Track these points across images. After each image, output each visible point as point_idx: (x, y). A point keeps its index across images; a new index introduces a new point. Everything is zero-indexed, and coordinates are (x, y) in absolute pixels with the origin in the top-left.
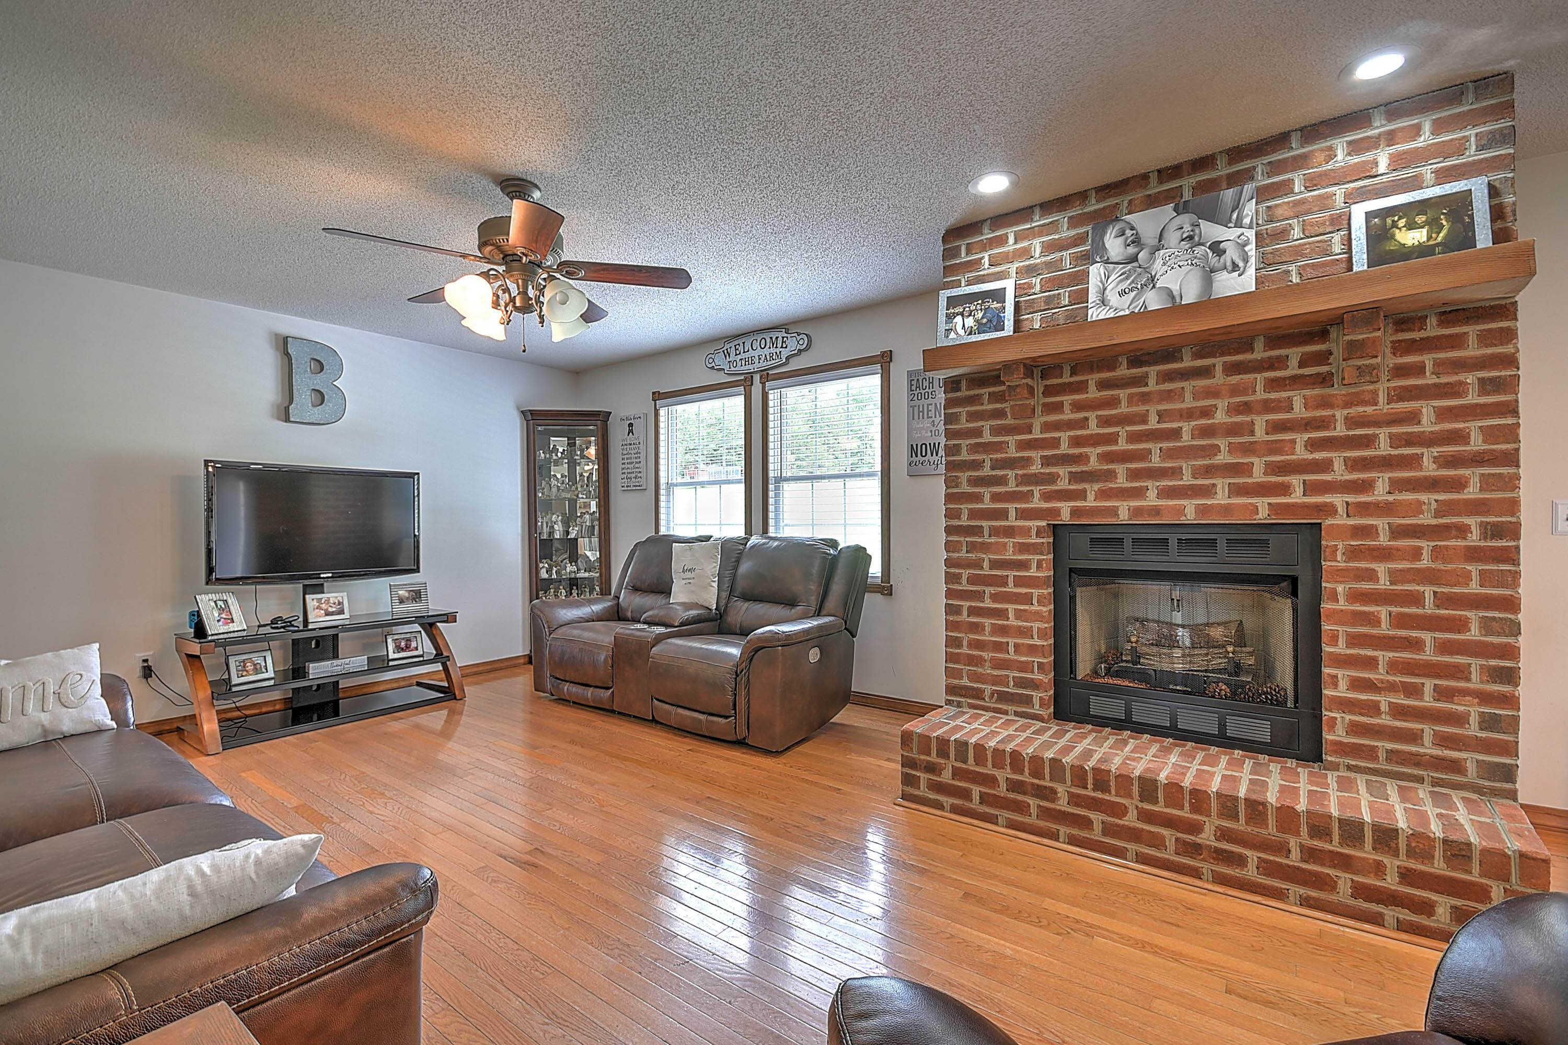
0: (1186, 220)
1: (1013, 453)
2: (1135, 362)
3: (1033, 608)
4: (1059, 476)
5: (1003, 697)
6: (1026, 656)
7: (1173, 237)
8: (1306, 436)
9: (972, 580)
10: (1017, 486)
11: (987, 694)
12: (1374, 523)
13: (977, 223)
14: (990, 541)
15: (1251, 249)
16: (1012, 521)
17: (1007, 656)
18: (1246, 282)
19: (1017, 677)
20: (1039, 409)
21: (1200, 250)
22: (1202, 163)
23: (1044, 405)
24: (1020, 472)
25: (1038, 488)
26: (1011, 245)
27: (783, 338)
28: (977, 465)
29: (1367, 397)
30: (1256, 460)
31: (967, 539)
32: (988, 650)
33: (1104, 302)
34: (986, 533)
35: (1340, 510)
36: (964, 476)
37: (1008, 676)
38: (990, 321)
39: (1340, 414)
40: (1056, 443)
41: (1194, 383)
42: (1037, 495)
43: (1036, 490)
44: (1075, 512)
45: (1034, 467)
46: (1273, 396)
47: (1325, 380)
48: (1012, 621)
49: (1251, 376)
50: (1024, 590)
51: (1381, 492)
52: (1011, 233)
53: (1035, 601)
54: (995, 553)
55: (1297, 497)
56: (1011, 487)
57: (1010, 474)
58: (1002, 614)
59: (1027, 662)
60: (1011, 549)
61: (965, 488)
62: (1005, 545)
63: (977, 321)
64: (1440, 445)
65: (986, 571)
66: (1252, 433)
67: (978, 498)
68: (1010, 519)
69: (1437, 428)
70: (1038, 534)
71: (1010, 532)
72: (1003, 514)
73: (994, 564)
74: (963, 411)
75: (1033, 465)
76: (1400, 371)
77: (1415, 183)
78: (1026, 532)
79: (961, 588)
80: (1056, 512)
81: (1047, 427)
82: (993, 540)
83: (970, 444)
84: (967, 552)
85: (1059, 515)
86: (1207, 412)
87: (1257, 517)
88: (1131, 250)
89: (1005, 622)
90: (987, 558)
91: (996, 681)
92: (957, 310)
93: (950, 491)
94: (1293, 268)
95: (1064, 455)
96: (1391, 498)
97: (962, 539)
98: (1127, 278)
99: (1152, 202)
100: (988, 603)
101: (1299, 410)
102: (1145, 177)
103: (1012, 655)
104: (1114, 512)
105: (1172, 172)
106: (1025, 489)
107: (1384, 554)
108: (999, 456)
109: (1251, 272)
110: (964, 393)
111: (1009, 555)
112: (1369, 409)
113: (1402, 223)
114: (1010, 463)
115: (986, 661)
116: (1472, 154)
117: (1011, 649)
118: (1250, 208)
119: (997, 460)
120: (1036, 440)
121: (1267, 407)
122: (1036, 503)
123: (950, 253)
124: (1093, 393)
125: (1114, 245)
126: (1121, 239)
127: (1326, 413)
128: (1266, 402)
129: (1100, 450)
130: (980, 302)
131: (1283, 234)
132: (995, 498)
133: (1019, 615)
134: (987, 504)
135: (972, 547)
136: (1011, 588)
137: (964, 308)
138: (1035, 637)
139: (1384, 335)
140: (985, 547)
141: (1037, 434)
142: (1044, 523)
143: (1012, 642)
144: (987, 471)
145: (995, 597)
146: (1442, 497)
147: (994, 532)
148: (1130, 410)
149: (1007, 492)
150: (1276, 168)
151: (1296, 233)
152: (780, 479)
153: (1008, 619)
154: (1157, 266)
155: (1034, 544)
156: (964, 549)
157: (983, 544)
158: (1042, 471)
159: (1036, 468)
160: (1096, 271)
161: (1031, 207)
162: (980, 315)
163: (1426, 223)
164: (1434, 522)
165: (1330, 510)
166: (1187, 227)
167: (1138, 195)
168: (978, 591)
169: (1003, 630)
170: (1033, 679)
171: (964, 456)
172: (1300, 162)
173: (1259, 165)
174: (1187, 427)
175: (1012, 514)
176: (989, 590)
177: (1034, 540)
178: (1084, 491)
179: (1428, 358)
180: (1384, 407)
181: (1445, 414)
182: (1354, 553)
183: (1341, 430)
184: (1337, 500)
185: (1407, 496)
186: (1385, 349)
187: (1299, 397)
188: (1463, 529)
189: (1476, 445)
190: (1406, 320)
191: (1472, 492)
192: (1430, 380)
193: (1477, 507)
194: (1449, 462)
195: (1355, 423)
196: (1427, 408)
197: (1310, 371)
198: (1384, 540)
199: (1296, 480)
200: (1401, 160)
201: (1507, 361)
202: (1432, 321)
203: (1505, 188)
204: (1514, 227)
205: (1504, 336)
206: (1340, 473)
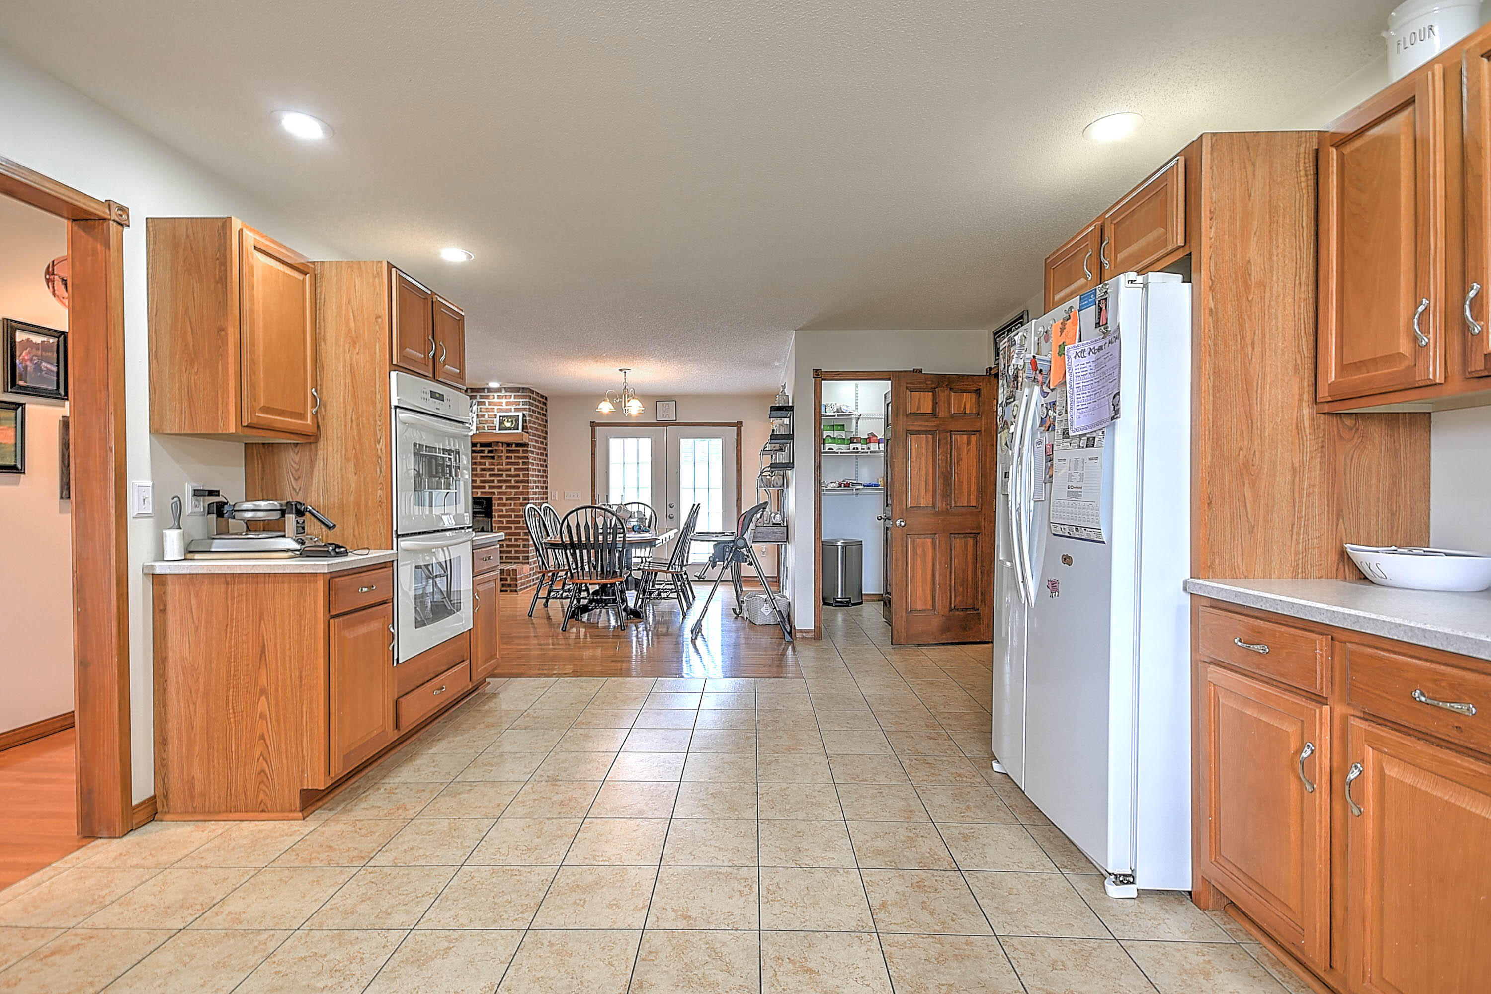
12: (503, 497)
15: (475, 420)
29: (501, 464)
39: (496, 467)
47: (493, 458)
51: (504, 489)
55: (487, 490)
64: (515, 477)
69: (515, 473)
76: (508, 457)
77: (510, 410)
94: (486, 427)
96: (506, 490)
101: (487, 466)
107: (505, 505)
112: (502, 467)
113: (506, 420)
116: (521, 406)
121: (481, 464)
131: (483, 416)
139: (504, 449)
146: (515, 490)
150: (481, 397)
151: (486, 416)
163: (511, 422)
164: (514, 496)
165: (494, 493)
172: (487, 397)
173: (478, 395)
179: (513, 455)
180: (505, 467)
181: (516, 469)
182: (499, 505)
183: (496, 472)
184: (495, 490)
185: (509, 490)
186: (505, 451)
187: (487, 461)
188: (519, 498)
189: (521, 478)
190: (509, 445)
191: (521, 489)
192: (513, 460)
193: (522, 493)
194: (517, 482)
195: (499, 470)
196: (513, 467)
197: (489, 455)
198: (504, 501)
199: (487, 485)
200: (508, 403)
201: (527, 458)
202: (514, 445)
203: (527, 416)
204: (529, 425)
205: (527, 451)
206: (496, 483)
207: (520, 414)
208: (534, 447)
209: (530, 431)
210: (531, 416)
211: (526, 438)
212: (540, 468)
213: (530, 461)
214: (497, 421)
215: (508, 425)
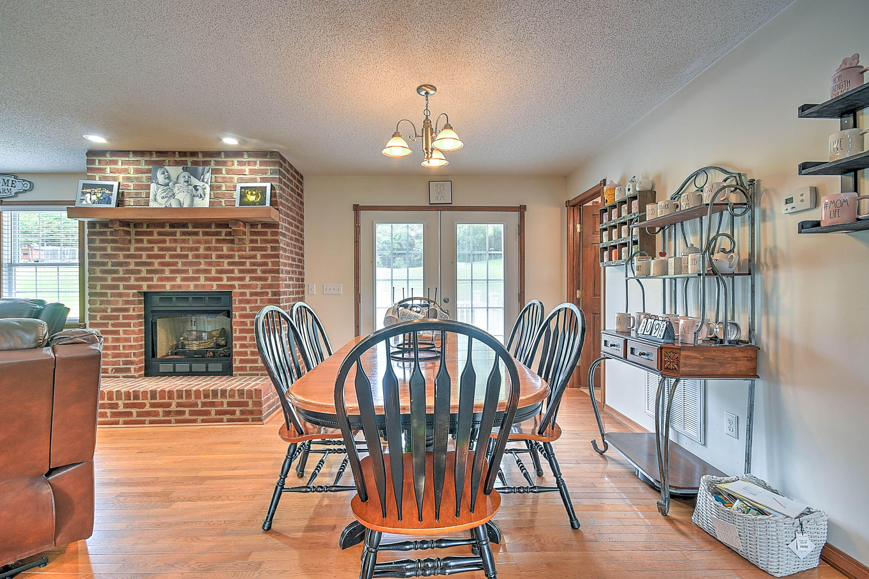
0: (186, 174)
1: (121, 259)
2: (172, 226)
3: (131, 329)
4: (142, 271)
5: (117, 370)
6: (128, 350)
7: (182, 180)
8: (228, 260)
9: (102, 318)
10: (123, 274)
11: (110, 370)
12: (246, 291)
13: (104, 151)
14: (111, 299)
15: (208, 190)
16: (121, 290)
17: (119, 351)
18: (205, 203)
19: (124, 360)
20: (133, 241)
21: (190, 187)
22: (194, 154)
23: (135, 239)
24: (125, 268)
25: (133, 276)
26: (119, 166)
27: (13, 181)
28: (104, 264)
29: (244, 249)
30: (212, 268)
31: (100, 299)
32: (110, 350)
33: (155, 200)
34: (109, 295)
35: (237, 287)
36: (98, 269)
37: (119, 361)
38: (104, 199)
39: (237, 254)
40: (140, 256)
41: (193, 237)
42: (133, 279)
43: (132, 277)
44: (149, 286)
45: (131, 266)
46: (218, 245)
47: (232, 241)
48: (122, 335)
49: (211, 237)
50: (127, 321)
51: (247, 281)
52: (120, 160)
53: (132, 326)
54: (113, 305)
55: (225, 282)
56: (121, 275)
57: (120, 269)
58: (117, 332)
59: (128, 353)
60: (121, 303)
61: (99, 274)
62: (118, 301)
63: (98, 198)
64: (262, 266)
65: (109, 313)
66: (211, 258)
67: (105, 279)
68: (120, 289)
69: (261, 261)
70: (133, 296)
71: (120, 295)
72: (117, 287)
73: (113, 310)
74: (97, 238)
75: (131, 265)
76: (252, 241)
77: (254, 180)
78: (128, 295)
79: (97, 322)
80: (140, 287)
81: (137, 249)
82: (112, 299)
83: (101, 254)
84: (100, 305)
85: (142, 288)
86: (197, 249)
87: (213, 289)
88: (167, 181)
89: (118, 336)
90: (109, 307)
91: (114, 363)
92: (88, 191)
93: (91, 275)
94: (223, 200)
95: (144, 262)
96: (250, 283)
97: (97, 298)
98: (165, 192)
99: (177, 163)
100: (110, 328)
101: (225, 252)
102: (174, 153)
103: (122, 351)
104: (164, 286)
105: (183, 154)
106: (127, 276)
107: (248, 302)
108: (115, 260)
109: (207, 199)
110: (98, 229)
111: (120, 306)
112: (244, 253)
113: (249, 193)
114: (120, 264)
115: (109, 355)
116: (269, 175)
117: (121, 348)
118: (208, 176)
119: (114, 262)
120: (132, 254)
121: (216, 249)
122: (132, 282)
123: (89, 162)
124: (156, 237)
125: (161, 178)
126: (163, 175)
127: (233, 253)
128: (215, 247)
129: (159, 260)
130: (100, 189)
131: (219, 188)
132: (113, 279)
133: (125, 332)
134: (109, 282)
135: (102, 302)
136: (121, 321)
137: (92, 191)
138: (132, 341)
139: (247, 230)
140: (108, 302)
141: (132, 252)
142: (136, 291)
143: (121, 344)
144: (109, 267)
145: (113, 325)
146: (262, 283)
147: (113, 295)
148: (170, 245)
149: (119, 277)
150: (217, 163)
151: (224, 188)
152: (11, 265)
153: (120, 334)
154: (176, 190)
155: (131, 300)
156: (99, 303)
157: (108, 300)
158: (135, 268)
159: (132, 267)
160: (153, 186)
161: (129, 151)
162: (99, 195)
163: (255, 194)
164: (260, 291)
165: (233, 286)
166: (187, 177)
167: (172, 159)
168: (105, 323)
169: (117, 340)
170: (131, 360)
171: (98, 259)
172: (224, 163)
173: (213, 160)
174: (190, 254)
175: (121, 287)
176: (110, 322)
177: (131, 298)
178: (153, 278)
179: (259, 238)
180: (248, 253)
181: (263, 256)
182: (241, 301)
183: (237, 259)
184: (236, 283)
185: (254, 282)
186: (248, 233)
187: (225, 247)
188: (267, 293)
189: (270, 266)
190: (253, 225)
191: (269, 282)
192: (259, 245)
193: (270, 286)
194: (264, 272)
195: (240, 257)
196: (259, 254)
197: (228, 238)
198: (248, 297)
199: (224, 276)
200: (252, 172)
201: (277, 241)
202: (260, 226)
203: (277, 188)
204: (279, 200)
205: (276, 234)
206: (237, 274)
207: (268, 185)
208: (287, 229)
209: (281, 207)
210: (281, 189)
211: (275, 216)
212: (294, 256)
213: (281, 245)
214: (237, 195)
215: (251, 198)
